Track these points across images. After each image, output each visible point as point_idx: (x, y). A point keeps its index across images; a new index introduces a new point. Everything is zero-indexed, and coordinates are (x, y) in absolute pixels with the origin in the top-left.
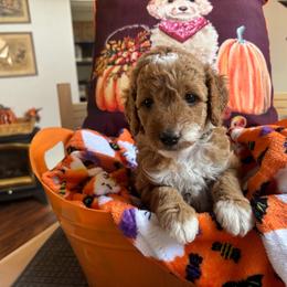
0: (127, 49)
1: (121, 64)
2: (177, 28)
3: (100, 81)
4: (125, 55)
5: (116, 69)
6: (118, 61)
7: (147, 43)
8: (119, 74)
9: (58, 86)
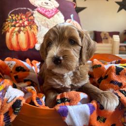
0: (21, 19)
1: (20, 26)
3: (8, 35)
4: (21, 22)
5: (17, 29)
6: (17, 25)
7: (32, 17)
8: (19, 31)
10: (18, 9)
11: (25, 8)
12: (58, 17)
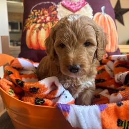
0: (43, 15)
1: (41, 23)
2: (71, 5)
3: (29, 32)
4: (42, 18)
5: (38, 26)
6: (38, 21)
7: (55, 12)
8: (40, 28)
9: (2, 37)
10: (41, 3)
11: (48, 2)
12: (85, 10)
